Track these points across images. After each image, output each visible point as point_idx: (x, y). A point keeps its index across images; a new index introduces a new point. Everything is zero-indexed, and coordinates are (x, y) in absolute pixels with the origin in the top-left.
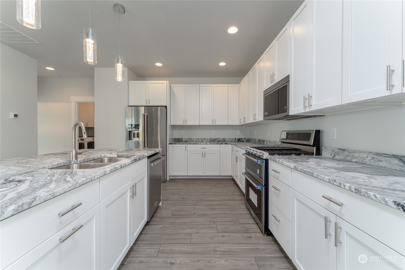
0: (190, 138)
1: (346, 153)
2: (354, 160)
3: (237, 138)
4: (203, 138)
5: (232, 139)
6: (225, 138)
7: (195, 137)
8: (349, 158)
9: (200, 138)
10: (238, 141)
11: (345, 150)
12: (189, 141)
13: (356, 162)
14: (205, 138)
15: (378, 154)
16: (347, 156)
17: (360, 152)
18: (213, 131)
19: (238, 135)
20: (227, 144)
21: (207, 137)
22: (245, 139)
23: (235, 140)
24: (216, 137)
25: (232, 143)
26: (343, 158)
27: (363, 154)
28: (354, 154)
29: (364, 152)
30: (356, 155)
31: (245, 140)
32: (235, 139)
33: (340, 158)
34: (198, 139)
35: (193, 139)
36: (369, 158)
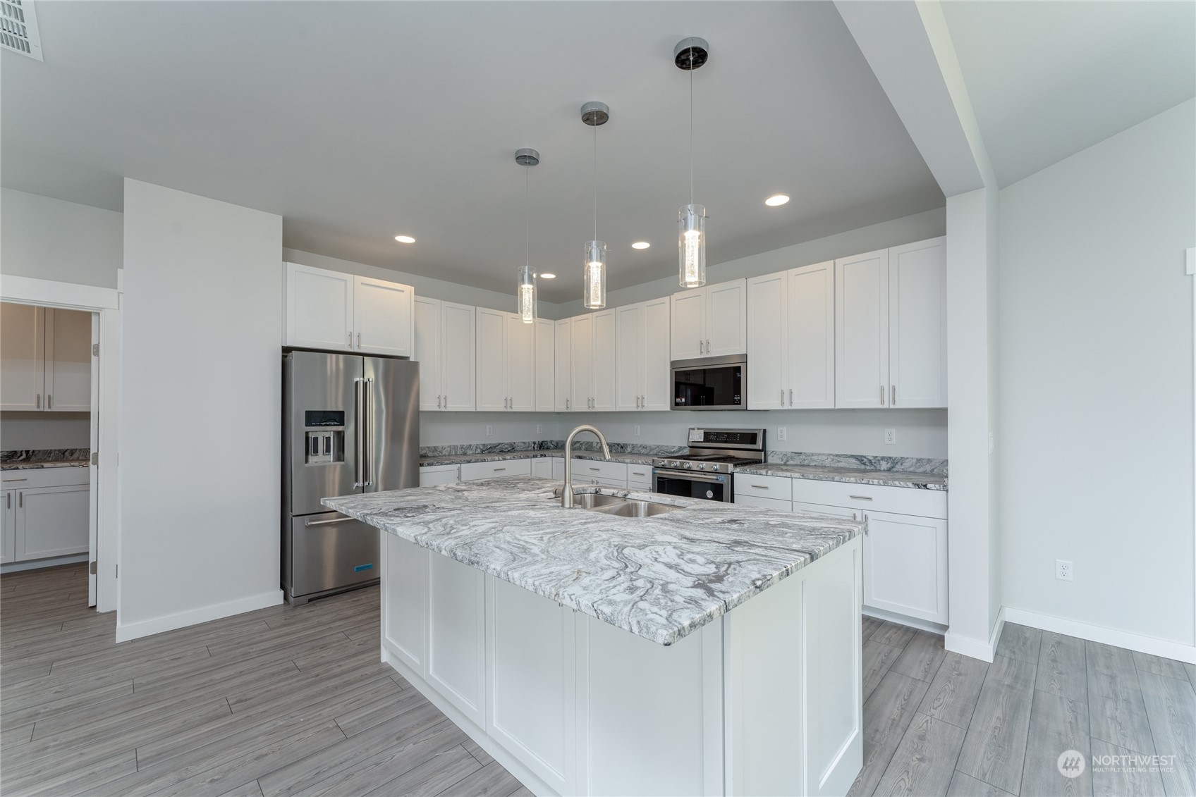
0: (435, 447)
1: (803, 457)
2: (812, 464)
3: (537, 441)
4: (466, 443)
5: (527, 445)
6: (514, 443)
7: (446, 444)
8: (806, 462)
9: (459, 444)
10: (540, 448)
11: (801, 453)
12: (430, 454)
13: (815, 466)
14: (470, 445)
15: (838, 455)
16: (804, 460)
17: (819, 454)
18: (488, 427)
19: (538, 433)
20: (545, 456)
21: (474, 443)
22: (551, 442)
23: (533, 445)
24: (495, 442)
25: (528, 453)
26: (799, 463)
27: (823, 456)
28: (813, 457)
29: (823, 454)
31: (552, 446)
32: (534, 443)
33: (795, 463)
34: (455, 447)
35: (440, 449)
36: (829, 460)
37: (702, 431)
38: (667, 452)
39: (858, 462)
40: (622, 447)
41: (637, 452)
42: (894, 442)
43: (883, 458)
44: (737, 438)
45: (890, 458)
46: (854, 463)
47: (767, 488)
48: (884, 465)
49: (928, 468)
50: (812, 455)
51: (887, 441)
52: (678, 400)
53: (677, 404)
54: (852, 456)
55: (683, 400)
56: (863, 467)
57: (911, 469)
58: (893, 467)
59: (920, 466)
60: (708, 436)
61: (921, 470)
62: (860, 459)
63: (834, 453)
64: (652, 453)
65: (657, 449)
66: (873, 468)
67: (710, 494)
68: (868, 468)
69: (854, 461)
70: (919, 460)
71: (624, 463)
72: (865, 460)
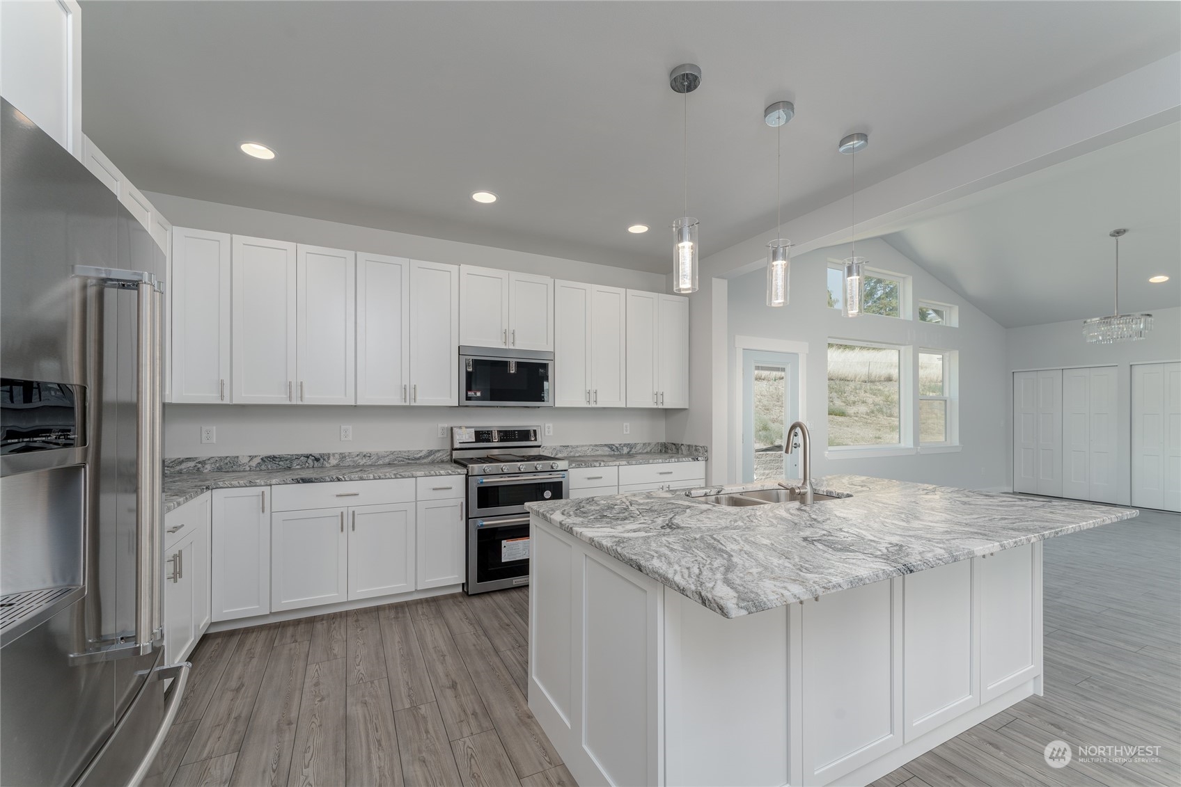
1: (569, 449)
2: (577, 454)
8: (572, 454)
13: (580, 456)
15: (596, 446)
16: (571, 452)
17: (583, 446)
26: (566, 455)
29: (586, 445)
30: (579, 449)
36: (590, 450)
37: (473, 431)
38: (409, 459)
39: (609, 450)
40: (317, 460)
41: (352, 464)
42: (628, 432)
43: (625, 445)
44: (515, 436)
45: (629, 444)
46: (607, 451)
47: (601, 478)
48: (625, 450)
49: (649, 449)
50: (577, 447)
51: (625, 432)
52: (471, 394)
53: (468, 398)
54: (606, 445)
55: (479, 394)
56: (613, 453)
57: (640, 451)
58: (630, 451)
59: (645, 448)
60: (482, 436)
61: (645, 451)
62: (610, 447)
63: (593, 444)
64: (381, 462)
65: (391, 456)
66: (619, 453)
67: (548, 494)
68: (616, 453)
69: (607, 449)
70: (644, 444)
71: (413, 477)
72: (614, 447)
